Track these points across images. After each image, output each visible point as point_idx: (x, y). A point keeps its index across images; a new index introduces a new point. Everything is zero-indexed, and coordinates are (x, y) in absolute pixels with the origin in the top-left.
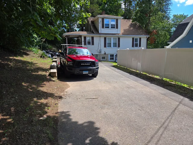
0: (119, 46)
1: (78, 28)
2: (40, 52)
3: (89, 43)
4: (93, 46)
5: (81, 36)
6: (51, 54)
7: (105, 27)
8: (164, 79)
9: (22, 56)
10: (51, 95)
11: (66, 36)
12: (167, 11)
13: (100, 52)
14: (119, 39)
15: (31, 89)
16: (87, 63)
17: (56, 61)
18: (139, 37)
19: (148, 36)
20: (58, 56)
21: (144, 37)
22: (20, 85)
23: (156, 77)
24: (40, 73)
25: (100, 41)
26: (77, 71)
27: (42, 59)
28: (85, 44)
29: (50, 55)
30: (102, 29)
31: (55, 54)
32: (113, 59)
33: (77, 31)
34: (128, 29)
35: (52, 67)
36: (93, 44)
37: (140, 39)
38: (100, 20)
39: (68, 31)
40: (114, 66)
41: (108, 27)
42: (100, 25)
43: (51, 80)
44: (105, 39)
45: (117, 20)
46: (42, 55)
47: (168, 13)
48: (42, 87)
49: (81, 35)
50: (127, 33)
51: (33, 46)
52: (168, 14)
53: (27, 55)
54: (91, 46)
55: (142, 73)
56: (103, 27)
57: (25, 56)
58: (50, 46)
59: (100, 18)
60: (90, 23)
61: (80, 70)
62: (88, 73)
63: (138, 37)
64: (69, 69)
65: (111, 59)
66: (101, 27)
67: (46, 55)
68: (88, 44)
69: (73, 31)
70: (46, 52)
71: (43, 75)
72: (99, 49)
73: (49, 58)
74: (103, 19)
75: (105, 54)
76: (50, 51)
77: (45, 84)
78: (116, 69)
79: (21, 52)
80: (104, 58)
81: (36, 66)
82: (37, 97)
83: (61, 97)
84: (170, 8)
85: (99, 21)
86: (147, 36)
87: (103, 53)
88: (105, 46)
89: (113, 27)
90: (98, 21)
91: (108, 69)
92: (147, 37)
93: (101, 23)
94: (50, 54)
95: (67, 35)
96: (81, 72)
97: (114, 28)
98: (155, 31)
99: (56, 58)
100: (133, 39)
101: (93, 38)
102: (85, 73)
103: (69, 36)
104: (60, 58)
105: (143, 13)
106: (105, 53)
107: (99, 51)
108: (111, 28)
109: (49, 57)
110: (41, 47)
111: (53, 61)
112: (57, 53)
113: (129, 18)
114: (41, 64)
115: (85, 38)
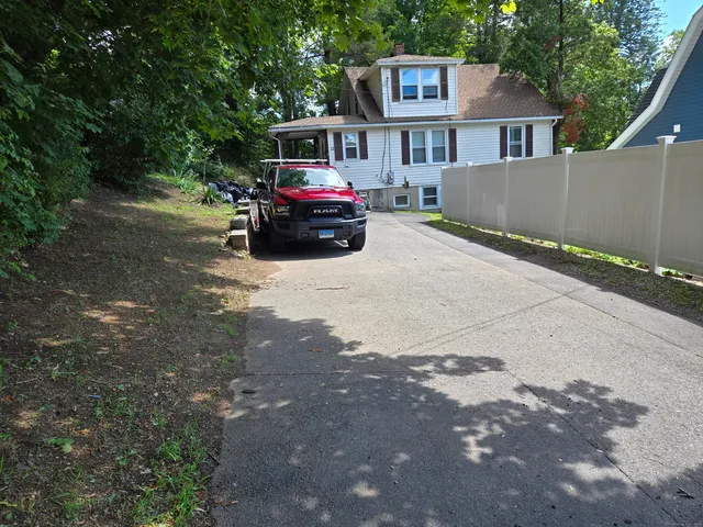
0: (453, 158)
1: (319, 103)
2: (200, 188)
3: (352, 153)
4: (363, 161)
5: (324, 132)
6: (233, 193)
7: (405, 98)
8: (566, 247)
9: (150, 201)
10: (234, 283)
11: (279, 135)
12: (645, 18)
13: (390, 181)
14: (453, 134)
15: (186, 269)
16: (329, 209)
17: (247, 212)
18: (525, 121)
19: (556, 118)
20: (253, 197)
21: (543, 121)
22: (159, 261)
23: (547, 244)
24: (205, 239)
25: (387, 146)
26: (302, 230)
27: (206, 206)
28: (339, 157)
29: (230, 195)
30: (392, 104)
31: (244, 191)
32: (434, 201)
33: (318, 114)
34: (484, 98)
35: (235, 226)
36: (364, 156)
37: (529, 128)
38: (386, 75)
39: (286, 119)
40: (430, 224)
41: (415, 97)
42: (387, 92)
43: (232, 256)
44: (405, 136)
45: (444, 71)
46: (206, 196)
47: (649, 29)
48: (209, 267)
49: (325, 127)
50: (479, 113)
51: (178, 172)
52: (651, 32)
53: (165, 197)
54: (357, 163)
55: (509, 235)
56: (396, 97)
57: (158, 200)
58: (228, 170)
59: (386, 67)
60: (354, 85)
61: (311, 228)
62: (332, 236)
63: (521, 121)
64: (280, 226)
65: (427, 202)
66: (390, 98)
67: (218, 197)
68: (348, 157)
69: (304, 116)
70: (218, 185)
71: (213, 244)
72: (386, 169)
73: (225, 205)
74: (395, 71)
75: (406, 185)
76: (230, 184)
77: (218, 263)
78: (433, 231)
79: (147, 189)
80: (402, 200)
81: (193, 224)
82: (201, 283)
83: (256, 287)
84: (657, 9)
85: (384, 79)
86: (553, 118)
87: (398, 182)
88: (406, 161)
89: (430, 94)
90: (380, 80)
91: (407, 229)
92: (554, 121)
93: (390, 83)
94: (231, 192)
95: (280, 130)
96: (313, 233)
97: (436, 97)
98: (579, 98)
99: (247, 204)
100: (503, 130)
101: (363, 136)
102: (324, 235)
103: (288, 133)
104: (259, 204)
105: (535, 39)
106: (407, 183)
107: (385, 178)
108: (425, 97)
109: (228, 202)
110: (202, 175)
111: (239, 213)
112: (251, 190)
113: (491, 61)
114: (206, 221)
115: (338, 136)
